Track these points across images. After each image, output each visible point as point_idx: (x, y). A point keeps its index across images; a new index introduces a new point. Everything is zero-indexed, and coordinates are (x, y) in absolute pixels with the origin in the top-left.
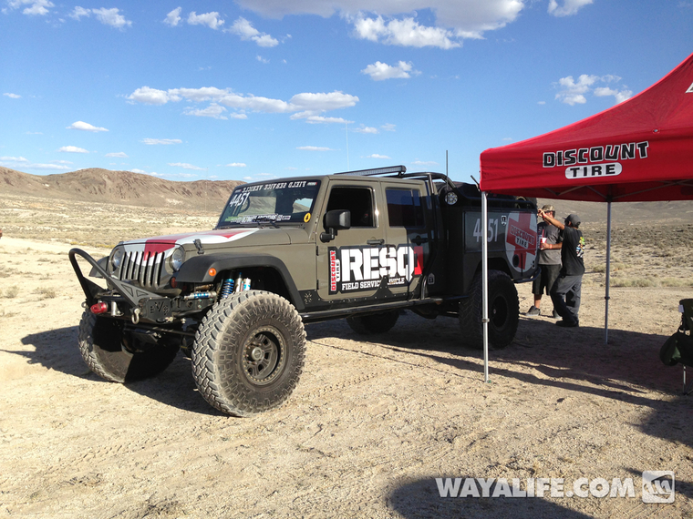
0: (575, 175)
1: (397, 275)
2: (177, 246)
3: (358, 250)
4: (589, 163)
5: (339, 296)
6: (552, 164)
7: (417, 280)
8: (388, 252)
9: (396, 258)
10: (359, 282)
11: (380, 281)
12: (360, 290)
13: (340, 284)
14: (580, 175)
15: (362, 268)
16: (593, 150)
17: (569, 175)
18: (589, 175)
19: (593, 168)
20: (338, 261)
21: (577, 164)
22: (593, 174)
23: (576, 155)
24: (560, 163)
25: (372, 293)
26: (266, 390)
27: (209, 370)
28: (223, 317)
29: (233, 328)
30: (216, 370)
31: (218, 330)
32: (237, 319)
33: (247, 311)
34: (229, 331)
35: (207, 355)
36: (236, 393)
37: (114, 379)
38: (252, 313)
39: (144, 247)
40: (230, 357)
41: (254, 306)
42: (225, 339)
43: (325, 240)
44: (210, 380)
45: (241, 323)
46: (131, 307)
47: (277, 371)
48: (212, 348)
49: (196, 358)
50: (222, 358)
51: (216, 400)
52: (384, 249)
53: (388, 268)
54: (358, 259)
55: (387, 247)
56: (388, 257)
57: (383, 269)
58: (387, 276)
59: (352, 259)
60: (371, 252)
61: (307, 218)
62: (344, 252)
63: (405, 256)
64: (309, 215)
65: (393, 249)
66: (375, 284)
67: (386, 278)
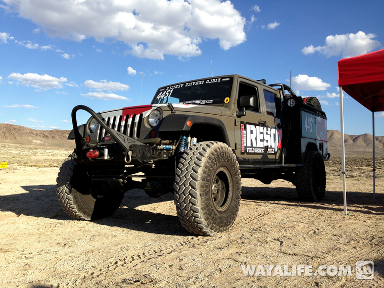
1: (271, 148)
2: (153, 108)
3: (254, 126)
5: (245, 156)
7: (279, 151)
8: (267, 130)
9: (270, 135)
10: (255, 148)
11: (264, 149)
12: (255, 153)
15: (256, 139)
20: (245, 132)
25: (260, 157)
26: (223, 215)
27: (192, 196)
28: (200, 157)
29: (208, 165)
30: (198, 197)
31: (198, 165)
32: (210, 158)
33: (215, 153)
34: (206, 167)
35: (190, 185)
36: (210, 215)
37: (83, 217)
38: (218, 155)
39: (121, 113)
40: (207, 187)
41: (218, 150)
42: (205, 172)
43: (239, 116)
44: (193, 204)
45: (212, 162)
46: (124, 151)
47: (227, 202)
48: (195, 180)
49: (180, 188)
50: (202, 187)
51: (194, 222)
52: (265, 128)
53: (267, 141)
54: (254, 132)
55: (267, 127)
56: (267, 134)
57: (265, 142)
58: (267, 146)
59: (252, 132)
60: (260, 129)
61: (227, 101)
62: (248, 126)
63: (275, 135)
64: (228, 98)
65: (269, 129)
66: (262, 151)
67: (266, 148)
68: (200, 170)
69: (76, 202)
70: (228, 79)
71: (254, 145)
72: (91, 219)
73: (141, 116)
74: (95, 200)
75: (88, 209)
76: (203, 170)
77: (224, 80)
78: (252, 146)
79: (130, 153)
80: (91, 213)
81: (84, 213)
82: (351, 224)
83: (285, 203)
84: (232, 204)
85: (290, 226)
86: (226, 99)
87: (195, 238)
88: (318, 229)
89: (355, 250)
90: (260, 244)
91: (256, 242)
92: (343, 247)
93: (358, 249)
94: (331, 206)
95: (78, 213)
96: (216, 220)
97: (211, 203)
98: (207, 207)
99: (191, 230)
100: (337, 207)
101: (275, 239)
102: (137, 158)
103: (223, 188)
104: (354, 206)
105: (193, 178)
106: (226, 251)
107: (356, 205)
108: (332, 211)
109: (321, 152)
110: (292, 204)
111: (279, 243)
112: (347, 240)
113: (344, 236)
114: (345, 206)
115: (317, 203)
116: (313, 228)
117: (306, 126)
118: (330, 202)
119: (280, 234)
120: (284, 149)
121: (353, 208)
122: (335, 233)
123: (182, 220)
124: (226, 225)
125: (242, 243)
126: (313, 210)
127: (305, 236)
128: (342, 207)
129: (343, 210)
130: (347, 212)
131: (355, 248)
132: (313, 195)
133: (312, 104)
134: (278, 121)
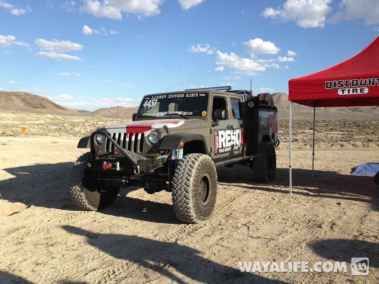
0: (343, 93)
1: (236, 145)
2: (152, 129)
4: (351, 87)
5: (218, 156)
6: (331, 87)
7: (242, 146)
8: (233, 132)
9: (235, 135)
10: (224, 148)
11: (231, 148)
12: (225, 152)
13: (218, 149)
14: (346, 93)
15: (225, 141)
16: (353, 81)
17: (340, 93)
18: (351, 93)
19: (353, 90)
20: (217, 137)
21: (345, 88)
22: (353, 93)
23: (344, 83)
24: (335, 87)
25: (227, 154)
26: (206, 208)
27: (186, 198)
28: (191, 169)
29: (197, 175)
30: (191, 199)
31: (190, 176)
32: (198, 170)
33: (201, 165)
34: (196, 177)
35: (185, 190)
36: (198, 210)
37: (92, 208)
38: (203, 166)
39: (125, 131)
40: (197, 191)
41: (203, 162)
42: (195, 181)
43: (213, 126)
44: (187, 204)
45: (200, 172)
46: (134, 165)
47: (208, 197)
48: (188, 186)
49: (177, 192)
50: (194, 191)
51: (187, 215)
52: (232, 131)
53: (233, 141)
54: (224, 136)
55: (233, 129)
56: (233, 135)
57: (232, 141)
58: (233, 145)
59: (222, 136)
60: (228, 132)
61: (204, 114)
62: (220, 132)
63: (238, 134)
64: (205, 112)
65: (235, 130)
66: (229, 149)
67: (233, 146)
68: (192, 179)
69: (87, 198)
70: (204, 95)
71: (224, 146)
72: (98, 209)
73: (143, 135)
74: (100, 194)
75: (95, 202)
76: (194, 179)
77: (201, 95)
78: (222, 148)
79: (138, 167)
80: (98, 205)
81: (93, 205)
82: (295, 208)
83: (245, 185)
84: (212, 199)
85: (252, 212)
86: (203, 112)
87: (188, 227)
88: (272, 214)
89: (297, 232)
90: (233, 229)
91: (231, 228)
92: (290, 230)
93: (299, 230)
94: (279, 188)
95: (88, 206)
96: (202, 213)
97: (199, 202)
98: (196, 205)
99: (184, 220)
100: (284, 189)
101: (243, 225)
102: (143, 170)
103: (205, 187)
104: (297, 188)
105: (187, 185)
106: (213, 238)
107: (298, 187)
108: (281, 193)
109: (273, 140)
110: (250, 186)
111: (247, 228)
112: (292, 224)
113: (290, 220)
114: (290, 189)
115: (270, 184)
116: (268, 213)
117: (262, 123)
118: (279, 184)
119: (247, 219)
120: (245, 144)
121: (296, 190)
122: (284, 217)
123: (178, 214)
124: (208, 215)
125: (222, 229)
126: (267, 193)
127: (263, 220)
128: (288, 189)
129: (289, 192)
130: (292, 194)
131: (297, 230)
132: (267, 178)
133: (267, 100)
134: (241, 122)
